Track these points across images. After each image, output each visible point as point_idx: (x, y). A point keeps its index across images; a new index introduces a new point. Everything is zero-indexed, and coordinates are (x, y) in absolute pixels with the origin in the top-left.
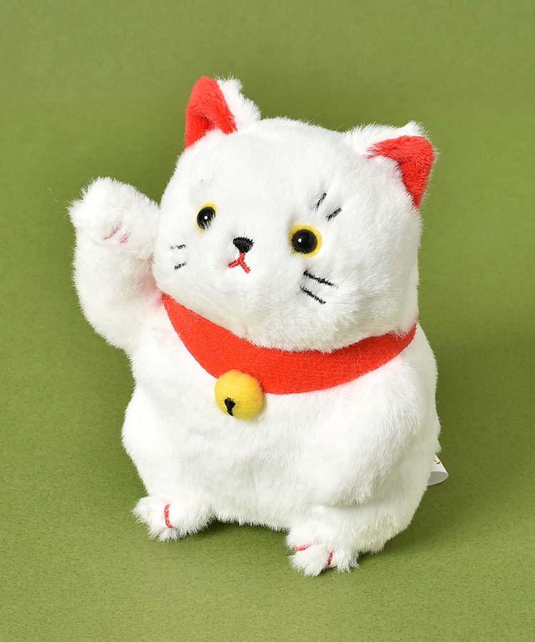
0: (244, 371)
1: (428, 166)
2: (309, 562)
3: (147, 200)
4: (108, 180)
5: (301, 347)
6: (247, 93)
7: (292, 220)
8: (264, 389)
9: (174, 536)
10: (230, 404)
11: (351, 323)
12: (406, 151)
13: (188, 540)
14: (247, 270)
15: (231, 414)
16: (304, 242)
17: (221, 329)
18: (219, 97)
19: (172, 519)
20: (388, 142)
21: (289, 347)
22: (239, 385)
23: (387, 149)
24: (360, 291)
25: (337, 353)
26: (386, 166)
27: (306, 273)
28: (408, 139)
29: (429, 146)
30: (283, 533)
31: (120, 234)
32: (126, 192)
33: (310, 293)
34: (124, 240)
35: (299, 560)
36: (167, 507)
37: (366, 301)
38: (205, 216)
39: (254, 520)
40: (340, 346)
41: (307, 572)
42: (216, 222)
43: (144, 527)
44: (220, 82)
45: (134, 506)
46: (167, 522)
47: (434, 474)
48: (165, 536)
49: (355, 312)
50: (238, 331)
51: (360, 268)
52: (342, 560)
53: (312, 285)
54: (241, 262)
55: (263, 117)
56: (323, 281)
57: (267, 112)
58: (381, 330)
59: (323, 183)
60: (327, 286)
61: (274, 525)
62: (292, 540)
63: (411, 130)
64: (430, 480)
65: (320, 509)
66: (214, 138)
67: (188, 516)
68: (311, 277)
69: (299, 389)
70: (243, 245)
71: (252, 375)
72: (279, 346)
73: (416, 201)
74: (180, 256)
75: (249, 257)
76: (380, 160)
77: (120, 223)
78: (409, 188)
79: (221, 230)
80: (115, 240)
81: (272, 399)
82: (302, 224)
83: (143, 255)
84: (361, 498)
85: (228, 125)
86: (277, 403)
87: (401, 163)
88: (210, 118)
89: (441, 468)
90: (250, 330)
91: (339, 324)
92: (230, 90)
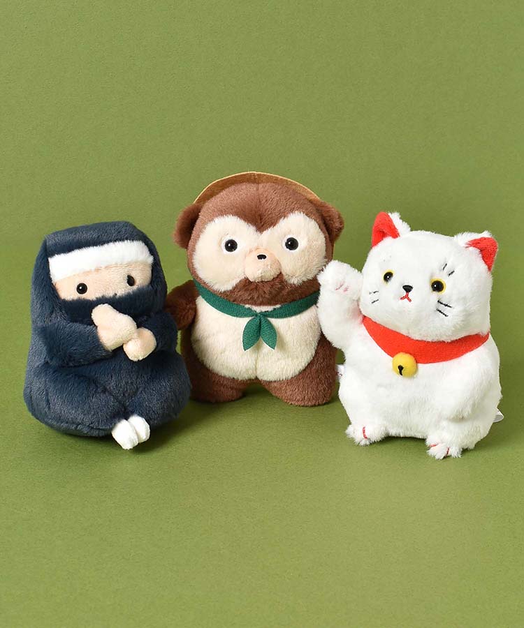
0: (407, 352)
1: (494, 251)
2: (437, 452)
3: (356, 270)
4: (337, 261)
5: (436, 339)
6: (403, 218)
7: (432, 276)
8: (417, 362)
9: (368, 443)
10: (401, 368)
11: (460, 326)
12: (483, 245)
13: (375, 445)
14: (410, 300)
15: (401, 374)
16: (438, 286)
17: (395, 332)
18: (390, 221)
19: (367, 434)
20: (475, 240)
21: (430, 340)
22: (404, 359)
23: (475, 243)
24: (465, 310)
25: (453, 342)
26: (474, 252)
27: (438, 301)
28: (485, 239)
29: (495, 242)
30: (423, 440)
31: (344, 287)
32: (346, 267)
33: (440, 311)
34: (346, 290)
35: (432, 452)
36: (364, 428)
37: (468, 315)
38: (388, 276)
39: (409, 434)
40: (455, 338)
41: (437, 457)
42: (393, 279)
43: (352, 440)
44: (390, 214)
45: (346, 428)
46: (364, 436)
47: (498, 416)
48: (363, 443)
49: (462, 321)
50: (404, 332)
51: (464, 298)
52: (454, 452)
53: (442, 307)
54: (407, 297)
55: (411, 230)
56: (446, 305)
57: (414, 228)
58: (473, 332)
59: (446, 259)
60: (449, 308)
61: (419, 436)
62: (428, 442)
63: (486, 234)
64: (496, 419)
65: (445, 423)
66: (388, 241)
67: (375, 433)
68: (441, 303)
69: (434, 361)
70: (408, 289)
71: (411, 354)
72: (425, 339)
73: (489, 268)
74: (375, 297)
75: (410, 294)
76: (471, 249)
77: (344, 282)
78: (486, 262)
79: (396, 283)
80: (341, 290)
81: (420, 365)
82: (436, 278)
83: (355, 298)
84: (465, 415)
85: (395, 234)
86: (423, 367)
87: (481, 251)
88: (385, 231)
89: (500, 413)
90: (410, 331)
91: (455, 326)
92: (395, 218)
